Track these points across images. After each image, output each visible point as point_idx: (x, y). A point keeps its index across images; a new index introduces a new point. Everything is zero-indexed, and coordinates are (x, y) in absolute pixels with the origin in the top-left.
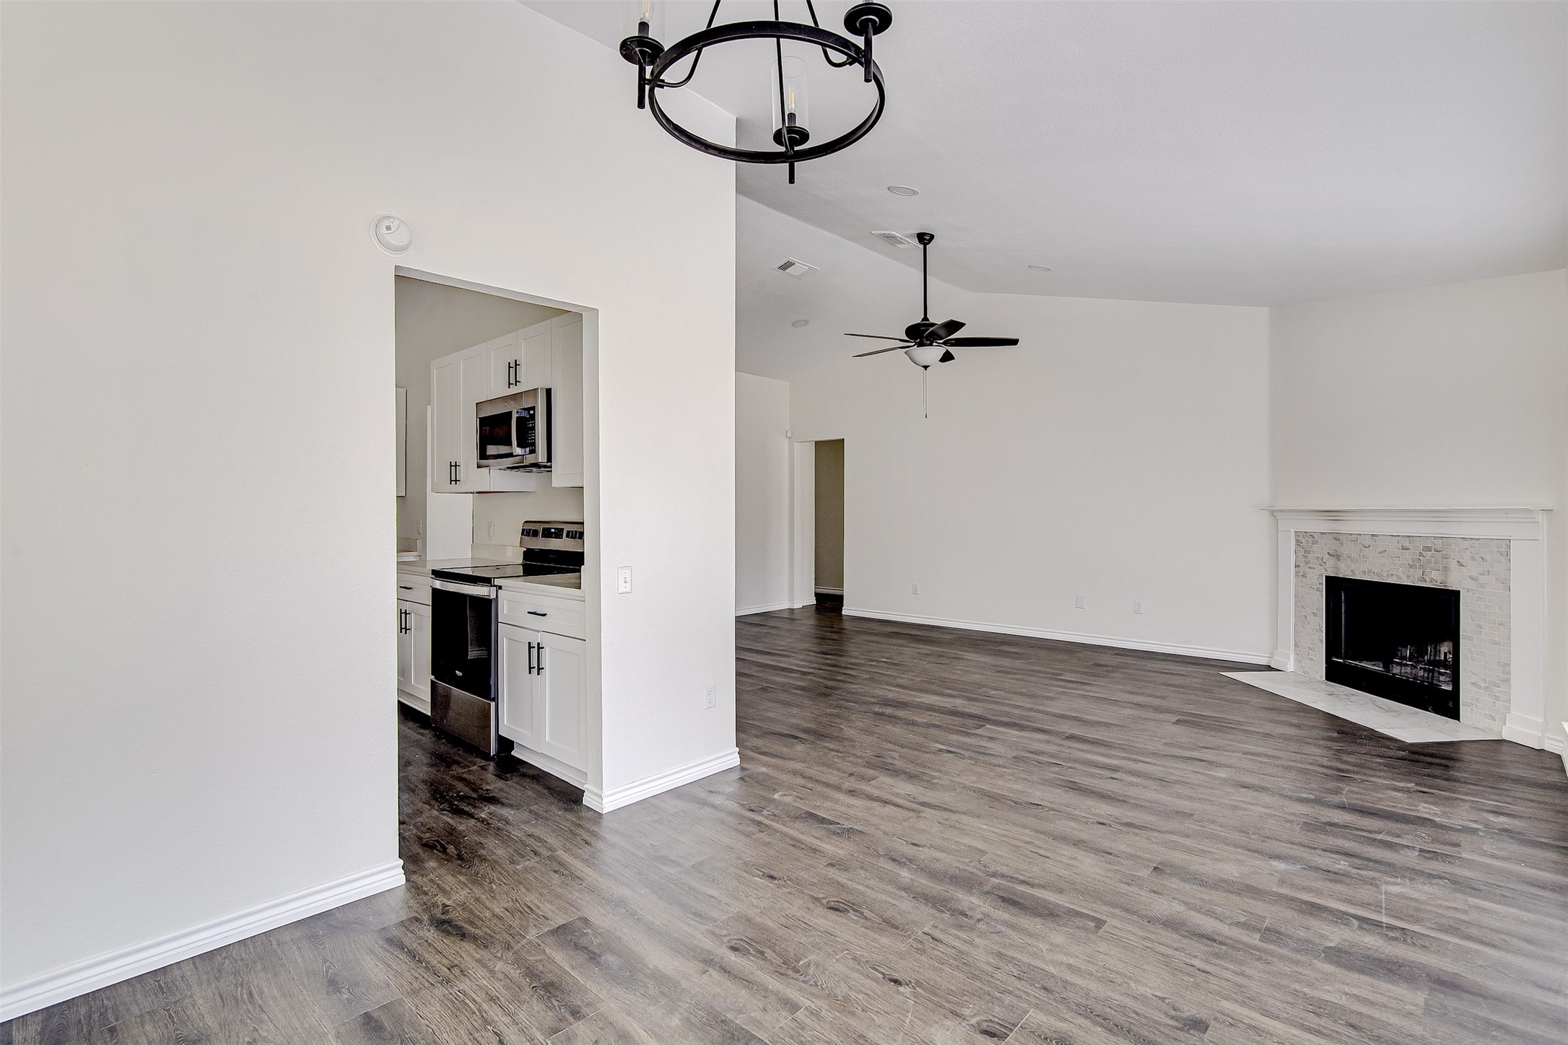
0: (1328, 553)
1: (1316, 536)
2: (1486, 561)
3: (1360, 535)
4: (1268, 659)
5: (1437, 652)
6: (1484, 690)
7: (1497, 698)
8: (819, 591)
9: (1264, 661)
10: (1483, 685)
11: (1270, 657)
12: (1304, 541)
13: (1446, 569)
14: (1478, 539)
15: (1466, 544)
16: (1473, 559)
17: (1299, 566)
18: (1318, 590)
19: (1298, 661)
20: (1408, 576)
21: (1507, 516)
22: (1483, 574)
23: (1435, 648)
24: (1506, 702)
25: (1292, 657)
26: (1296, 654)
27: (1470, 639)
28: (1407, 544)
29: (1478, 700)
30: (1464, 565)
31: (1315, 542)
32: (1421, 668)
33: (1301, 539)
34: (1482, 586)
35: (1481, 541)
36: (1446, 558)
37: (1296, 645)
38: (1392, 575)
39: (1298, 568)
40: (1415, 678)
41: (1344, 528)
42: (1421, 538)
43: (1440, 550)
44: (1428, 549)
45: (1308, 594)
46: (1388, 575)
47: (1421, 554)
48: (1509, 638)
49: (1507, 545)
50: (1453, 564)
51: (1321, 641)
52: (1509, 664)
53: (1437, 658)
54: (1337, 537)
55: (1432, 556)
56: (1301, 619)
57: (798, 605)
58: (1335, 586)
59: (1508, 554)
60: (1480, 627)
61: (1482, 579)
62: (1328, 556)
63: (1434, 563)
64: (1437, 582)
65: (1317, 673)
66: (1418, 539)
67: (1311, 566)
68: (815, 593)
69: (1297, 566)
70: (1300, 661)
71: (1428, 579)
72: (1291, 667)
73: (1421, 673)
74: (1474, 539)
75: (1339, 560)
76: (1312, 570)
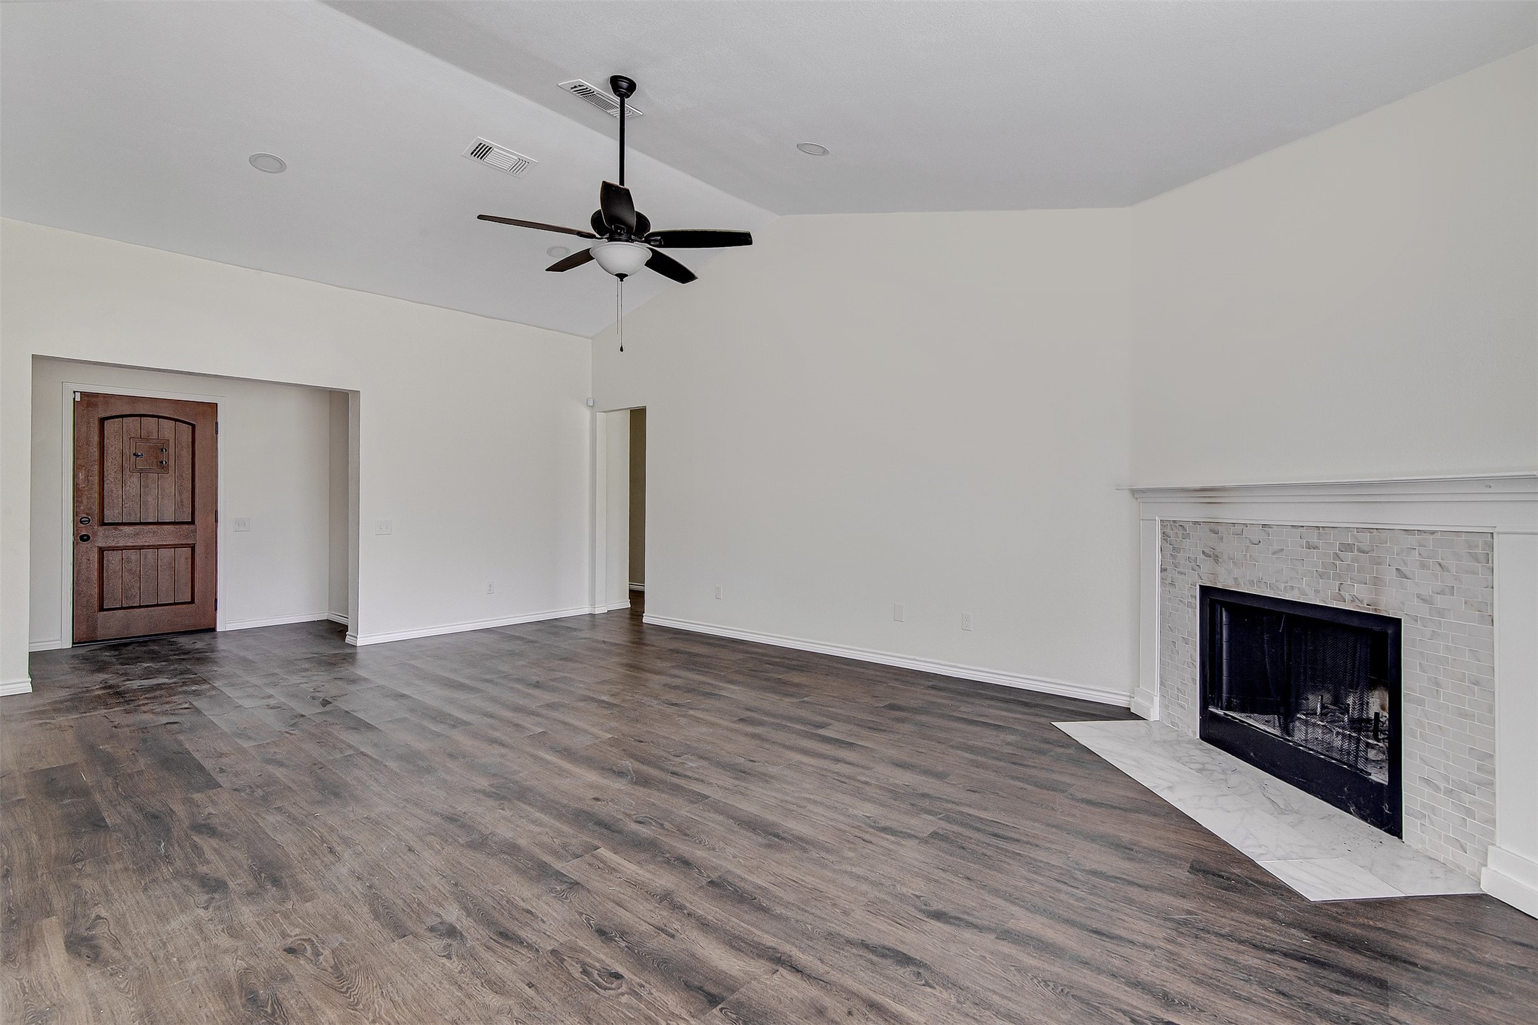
0: (1203, 552)
1: (1187, 527)
2: (1448, 571)
3: (1246, 525)
4: (1128, 699)
5: (1363, 705)
6: (1445, 793)
7: (1470, 813)
8: (635, 587)
9: (1121, 701)
10: (1442, 785)
11: (1130, 697)
12: (1173, 533)
13: (1377, 581)
14: (1433, 533)
15: (1412, 540)
16: (1423, 566)
17: (1166, 570)
18: (1189, 605)
19: (1164, 706)
20: (1317, 591)
21: (1488, 490)
22: (1441, 593)
23: (1361, 699)
24: (1486, 822)
25: (1157, 699)
26: (1163, 696)
27: (1421, 702)
28: (1314, 540)
29: (1433, 809)
30: (1409, 575)
31: (1186, 536)
32: (1338, 733)
33: (1168, 531)
34: (1441, 613)
35: (1438, 536)
36: (1378, 564)
37: (1162, 683)
38: (1292, 588)
39: (1165, 573)
40: (1330, 748)
41: (1227, 514)
42: (1336, 531)
43: (1366, 549)
44: (1347, 547)
45: (1177, 611)
46: (1285, 587)
47: (1337, 556)
48: (1491, 709)
49: (1486, 543)
50: (1390, 575)
51: (1194, 680)
52: (1492, 756)
53: (1365, 716)
54: (1214, 528)
55: (1355, 560)
56: (1169, 646)
57: (601, 609)
58: (1211, 598)
59: (1488, 558)
60: (1437, 684)
61: (1440, 601)
62: (1202, 556)
63: (1359, 571)
64: (1361, 602)
65: (1189, 727)
66: (1332, 531)
67: (1181, 570)
68: (631, 591)
69: (1163, 570)
70: (1167, 707)
71: (1348, 598)
72: (1154, 714)
73: (1338, 742)
74: (1425, 532)
75: (1217, 562)
76: (1183, 576)
